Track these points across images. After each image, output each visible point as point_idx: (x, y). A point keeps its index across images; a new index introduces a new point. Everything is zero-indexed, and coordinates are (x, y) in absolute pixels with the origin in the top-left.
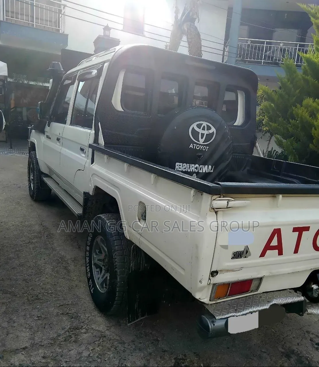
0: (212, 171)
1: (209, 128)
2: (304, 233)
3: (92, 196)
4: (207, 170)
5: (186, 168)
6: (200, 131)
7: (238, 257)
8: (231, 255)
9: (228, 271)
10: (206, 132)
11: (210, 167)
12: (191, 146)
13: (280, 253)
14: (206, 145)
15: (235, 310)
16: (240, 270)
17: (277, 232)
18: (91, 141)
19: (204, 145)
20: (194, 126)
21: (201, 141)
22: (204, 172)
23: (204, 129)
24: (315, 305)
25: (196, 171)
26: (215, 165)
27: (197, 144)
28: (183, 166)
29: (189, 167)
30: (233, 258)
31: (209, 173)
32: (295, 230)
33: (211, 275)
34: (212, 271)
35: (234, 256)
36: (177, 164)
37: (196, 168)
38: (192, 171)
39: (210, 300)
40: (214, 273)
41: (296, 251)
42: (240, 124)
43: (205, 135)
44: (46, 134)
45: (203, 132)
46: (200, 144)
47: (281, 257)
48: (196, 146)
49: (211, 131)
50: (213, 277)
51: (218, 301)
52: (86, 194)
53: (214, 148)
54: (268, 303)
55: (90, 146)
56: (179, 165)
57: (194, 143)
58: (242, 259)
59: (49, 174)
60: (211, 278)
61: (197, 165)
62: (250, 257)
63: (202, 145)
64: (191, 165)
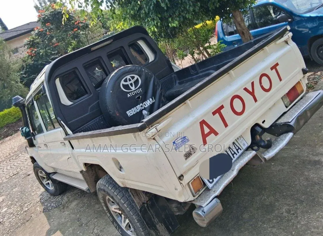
0: (154, 101)
1: (133, 78)
2: (222, 111)
3: (86, 171)
4: (150, 103)
5: (135, 111)
6: (128, 83)
7: (190, 156)
8: (184, 158)
9: (189, 170)
10: (132, 81)
11: (151, 99)
12: (129, 95)
13: (216, 134)
14: (139, 88)
15: (214, 192)
16: (197, 163)
17: (203, 123)
18: (64, 135)
19: (137, 90)
20: (123, 82)
21: (133, 88)
22: (149, 105)
23: (130, 80)
24: (270, 149)
25: (143, 108)
26: (154, 95)
27: (131, 92)
28: (132, 111)
29: (136, 109)
30: (186, 159)
31: (153, 104)
32: (214, 113)
33: (180, 180)
34: (179, 177)
35: (186, 157)
36: (127, 112)
37: (142, 106)
38: (140, 110)
39: (194, 196)
40: (181, 177)
41: (226, 125)
42: (153, 59)
43: (133, 84)
44: (37, 146)
45: (131, 82)
46: (134, 91)
47: (218, 136)
48: (131, 94)
49: (135, 79)
50: (182, 180)
51: (200, 193)
52: (82, 172)
53: (145, 86)
54: (233, 172)
55: (65, 139)
56: (130, 112)
57: (129, 93)
58: (193, 155)
59: (54, 171)
60: (181, 182)
61: (141, 104)
62: (197, 150)
63: (135, 90)
64: (137, 107)
